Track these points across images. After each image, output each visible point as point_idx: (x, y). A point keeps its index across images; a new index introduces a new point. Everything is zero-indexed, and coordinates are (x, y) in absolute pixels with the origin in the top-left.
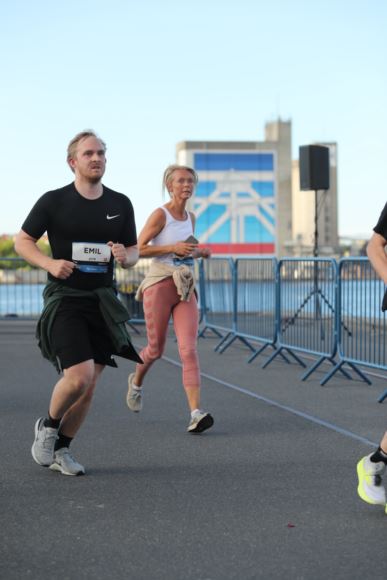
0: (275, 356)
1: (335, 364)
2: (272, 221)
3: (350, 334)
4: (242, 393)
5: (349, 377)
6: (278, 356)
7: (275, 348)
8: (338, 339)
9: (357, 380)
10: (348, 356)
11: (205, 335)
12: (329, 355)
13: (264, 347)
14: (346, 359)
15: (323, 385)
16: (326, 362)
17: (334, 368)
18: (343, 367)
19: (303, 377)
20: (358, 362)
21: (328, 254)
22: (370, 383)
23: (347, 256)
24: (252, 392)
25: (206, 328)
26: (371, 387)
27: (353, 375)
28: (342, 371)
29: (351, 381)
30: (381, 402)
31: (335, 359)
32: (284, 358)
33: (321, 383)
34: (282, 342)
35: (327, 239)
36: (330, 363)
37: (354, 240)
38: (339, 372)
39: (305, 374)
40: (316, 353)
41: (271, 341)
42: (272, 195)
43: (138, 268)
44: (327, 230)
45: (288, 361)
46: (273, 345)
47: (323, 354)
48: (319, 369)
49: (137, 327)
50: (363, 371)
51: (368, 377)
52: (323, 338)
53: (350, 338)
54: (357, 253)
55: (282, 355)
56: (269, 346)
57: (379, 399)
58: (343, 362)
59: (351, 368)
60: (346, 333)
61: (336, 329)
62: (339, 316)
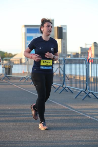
1: (63, 87)
5: (67, 91)
8: (64, 81)
10: (67, 86)
11: (28, 79)
12: (62, 85)
14: (66, 86)
15: (60, 93)
16: (61, 87)
17: (63, 89)
19: (54, 91)
20: (70, 87)
21: (64, 57)
22: (73, 93)
23: (69, 58)
25: (28, 78)
26: (73, 94)
27: (69, 91)
28: (65, 89)
30: (76, 98)
31: (63, 86)
33: (59, 93)
35: (64, 52)
36: (62, 87)
37: (71, 53)
38: (64, 90)
39: (55, 91)
40: (58, 84)
43: (12, 61)
44: (64, 50)
47: (60, 85)
48: (59, 89)
49: (9, 78)
50: (71, 89)
51: (72, 91)
52: (61, 80)
54: (72, 56)
58: (66, 87)
59: (67, 89)
60: (68, 79)
61: (64, 78)
62: (64, 74)
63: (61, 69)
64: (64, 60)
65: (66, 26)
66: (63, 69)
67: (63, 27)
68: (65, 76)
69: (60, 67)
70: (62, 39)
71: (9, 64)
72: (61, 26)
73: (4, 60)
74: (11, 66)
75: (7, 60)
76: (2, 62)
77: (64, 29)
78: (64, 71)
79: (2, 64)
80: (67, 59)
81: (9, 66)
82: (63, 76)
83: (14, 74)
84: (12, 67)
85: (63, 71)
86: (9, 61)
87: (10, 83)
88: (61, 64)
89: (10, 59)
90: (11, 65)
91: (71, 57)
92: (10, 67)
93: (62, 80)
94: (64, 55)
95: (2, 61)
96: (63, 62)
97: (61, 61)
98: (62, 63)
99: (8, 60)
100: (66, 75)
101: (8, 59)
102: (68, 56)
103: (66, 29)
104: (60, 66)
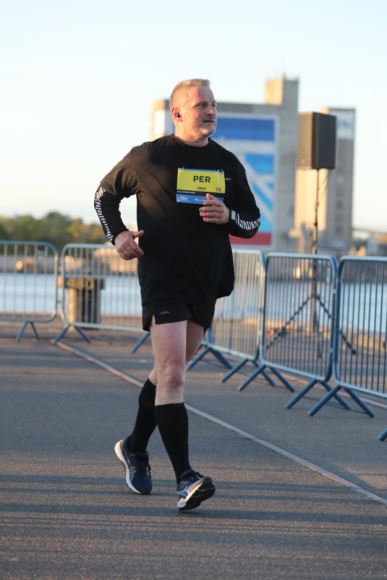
0: (255, 376)
1: (328, 388)
2: (269, 204)
3: (354, 352)
4: (210, 421)
5: (346, 408)
6: (260, 376)
7: (257, 365)
8: (334, 358)
9: (355, 411)
10: (345, 381)
12: (323, 378)
13: (244, 364)
14: (342, 384)
15: (312, 414)
16: (316, 386)
17: (327, 394)
18: (340, 393)
20: (357, 388)
21: (338, 252)
22: (372, 416)
23: (361, 255)
24: (223, 420)
26: (373, 420)
27: (351, 404)
28: (337, 398)
29: (349, 412)
30: (382, 439)
31: (329, 383)
32: (268, 379)
33: (309, 413)
34: (265, 358)
35: (339, 230)
36: (322, 387)
37: (372, 233)
38: (333, 399)
40: (310, 375)
41: (252, 357)
42: (271, 172)
43: (101, 257)
44: (338, 218)
45: (272, 383)
46: (254, 362)
47: (314, 376)
48: (306, 395)
49: (85, 333)
50: (362, 400)
51: (369, 408)
52: (320, 356)
53: (354, 358)
54: (375, 249)
55: (264, 375)
56: (248, 363)
57: (380, 437)
58: (339, 388)
59: (348, 395)
60: (349, 351)
61: (332, 346)
62: (336, 329)
63: (322, 305)
64: (338, 265)
65: (352, 111)
66: (329, 306)
67: (340, 117)
68: (340, 337)
69: (316, 297)
70: (333, 171)
71: (87, 270)
72: (331, 109)
73: (67, 253)
74: (96, 281)
75: (78, 256)
76: (59, 265)
77: (345, 124)
78: (335, 317)
79: (59, 273)
80: (351, 261)
81: (89, 284)
82: (327, 336)
83: (106, 318)
84: (102, 286)
85: (329, 316)
86: (90, 257)
87: (90, 359)
88: (323, 280)
89: (95, 249)
90: (98, 277)
91: (368, 254)
92: (92, 286)
93: (326, 356)
94: (339, 244)
95: (59, 256)
96: (330, 274)
97: (324, 269)
98: (328, 279)
99: (84, 256)
100: (344, 331)
101: (84, 250)
102: (358, 249)
103: (351, 125)
104: (318, 292)
